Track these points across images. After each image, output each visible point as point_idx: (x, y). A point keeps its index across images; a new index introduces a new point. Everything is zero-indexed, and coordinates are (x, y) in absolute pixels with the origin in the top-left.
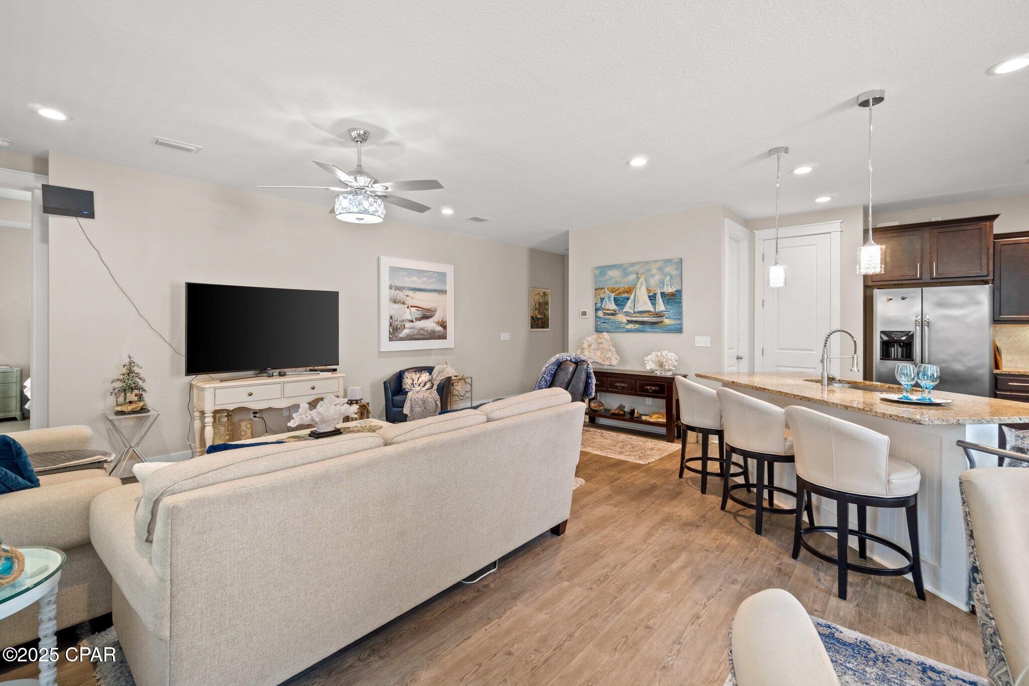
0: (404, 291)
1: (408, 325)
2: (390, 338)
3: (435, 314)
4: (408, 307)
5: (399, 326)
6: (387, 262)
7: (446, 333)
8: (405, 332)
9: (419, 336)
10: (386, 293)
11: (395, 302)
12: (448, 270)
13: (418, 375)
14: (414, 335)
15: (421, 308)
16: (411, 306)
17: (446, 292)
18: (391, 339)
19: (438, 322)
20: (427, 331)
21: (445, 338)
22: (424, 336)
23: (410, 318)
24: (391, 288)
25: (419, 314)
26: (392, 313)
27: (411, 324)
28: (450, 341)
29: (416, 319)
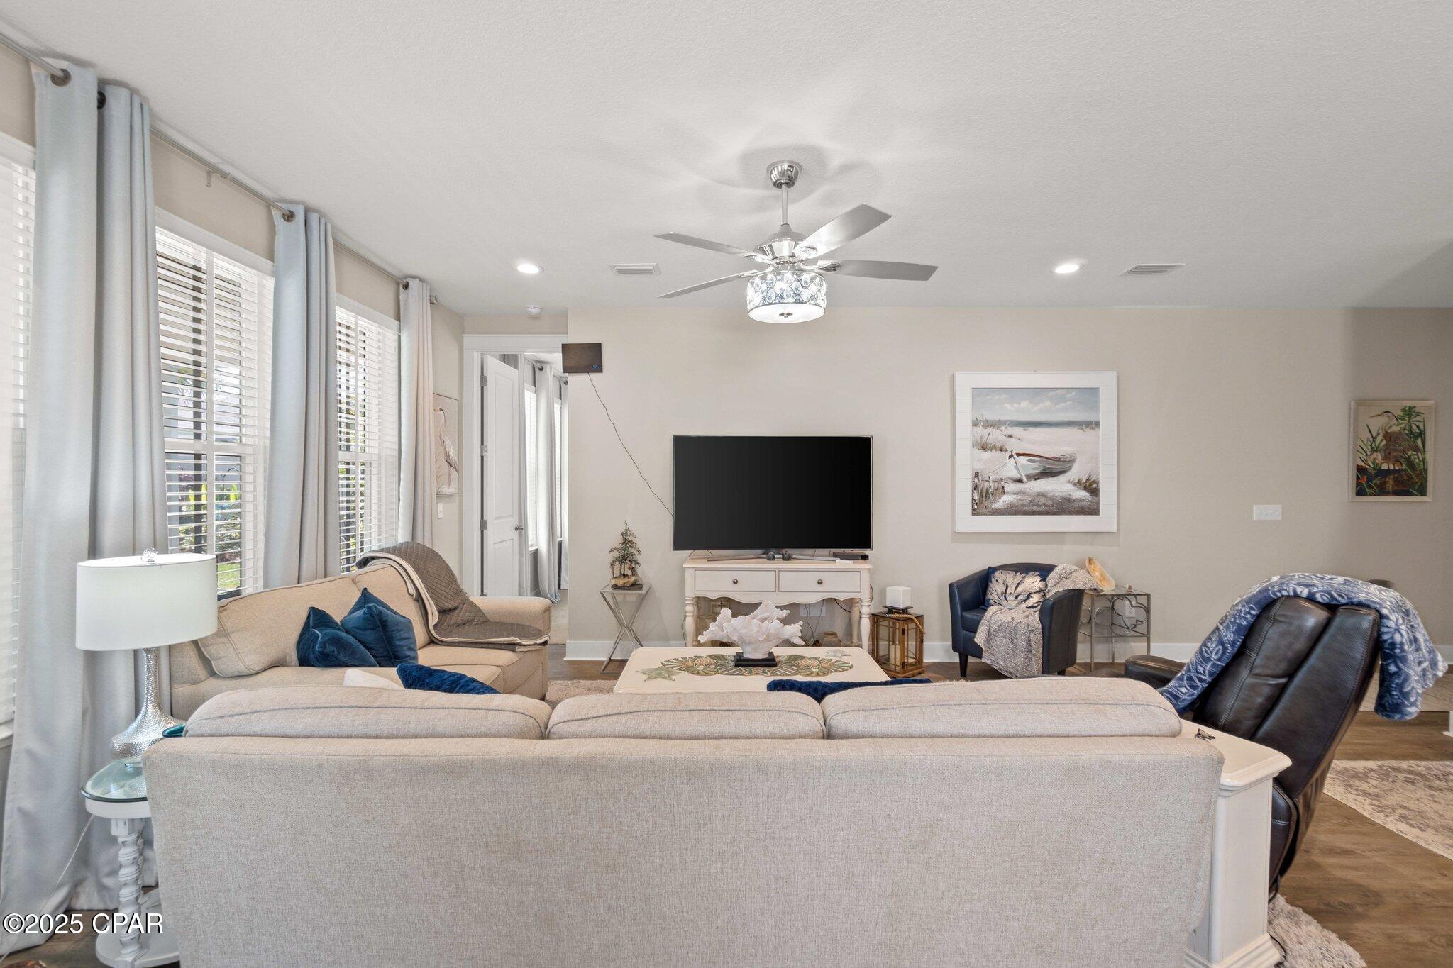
0: (1003, 428)
1: (1010, 487)
2: (974, 509)
3: (1070, 468)
4: (1011, 456)
5: (991, 490)
6: (967, 381)
7: (1098, 503)
8: (1003, 502)
9: (1035, 508)
10: (966, 434)
11: (984, 448)
12: (1106, 382)
13: (1019, 577)
14: (1023, 505)
15: (1040, 457)
16: (1018, 455)
17: (1097, 424)
18: (975, 512)
19: (1079, 482)
20: (1053, 499)
21: (1095, 512)
22: (1047, 508)
23: (1017, 476)
24: (975, 424)
25: (1036, 468)
26: (979, 467)
27: (1018, 487)
28: (1107, 519)
29: (1029, 477)
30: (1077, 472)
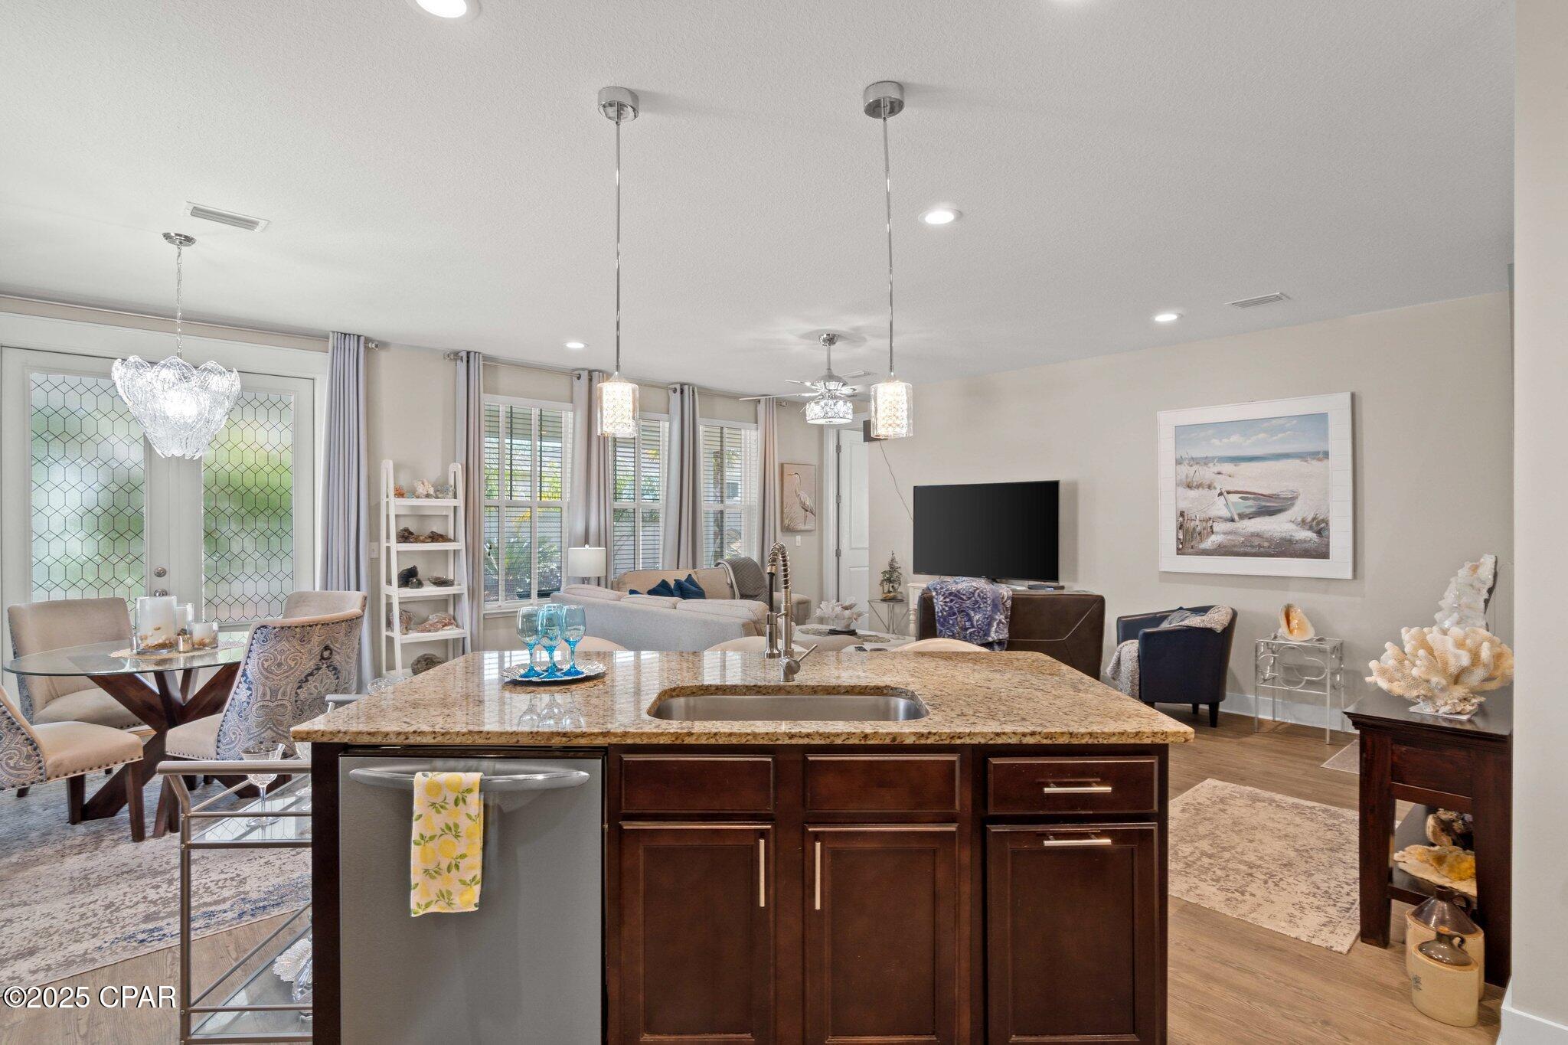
0: (1211, 465)
1: (1220, 526)
2: (1178, 549)
3: (1293, 505)
4: (1221, 494)
5: (1198, 529)
6: (1169, 420)
7: (1327, 545)
8: (1210, 542)
9: (1248, 550)
10: (1167, 472)
11: (1189, 487)
12: (1336, 405)
14: (1235, 546)
15: (1254, 494)
16: (1228, 493)
17: (1326, 455)
18: (1180, 552)
19: (1303, 521)
20: (1270, 540)
21: (1324, 555)
22: (1262, 549)
23: (1228, 515)
25: (1250, 506)
26: (1183, 505)
27: (1229, 526)
28: (1339, 564)
29: (1242, 516)
30: (1301, 510)
